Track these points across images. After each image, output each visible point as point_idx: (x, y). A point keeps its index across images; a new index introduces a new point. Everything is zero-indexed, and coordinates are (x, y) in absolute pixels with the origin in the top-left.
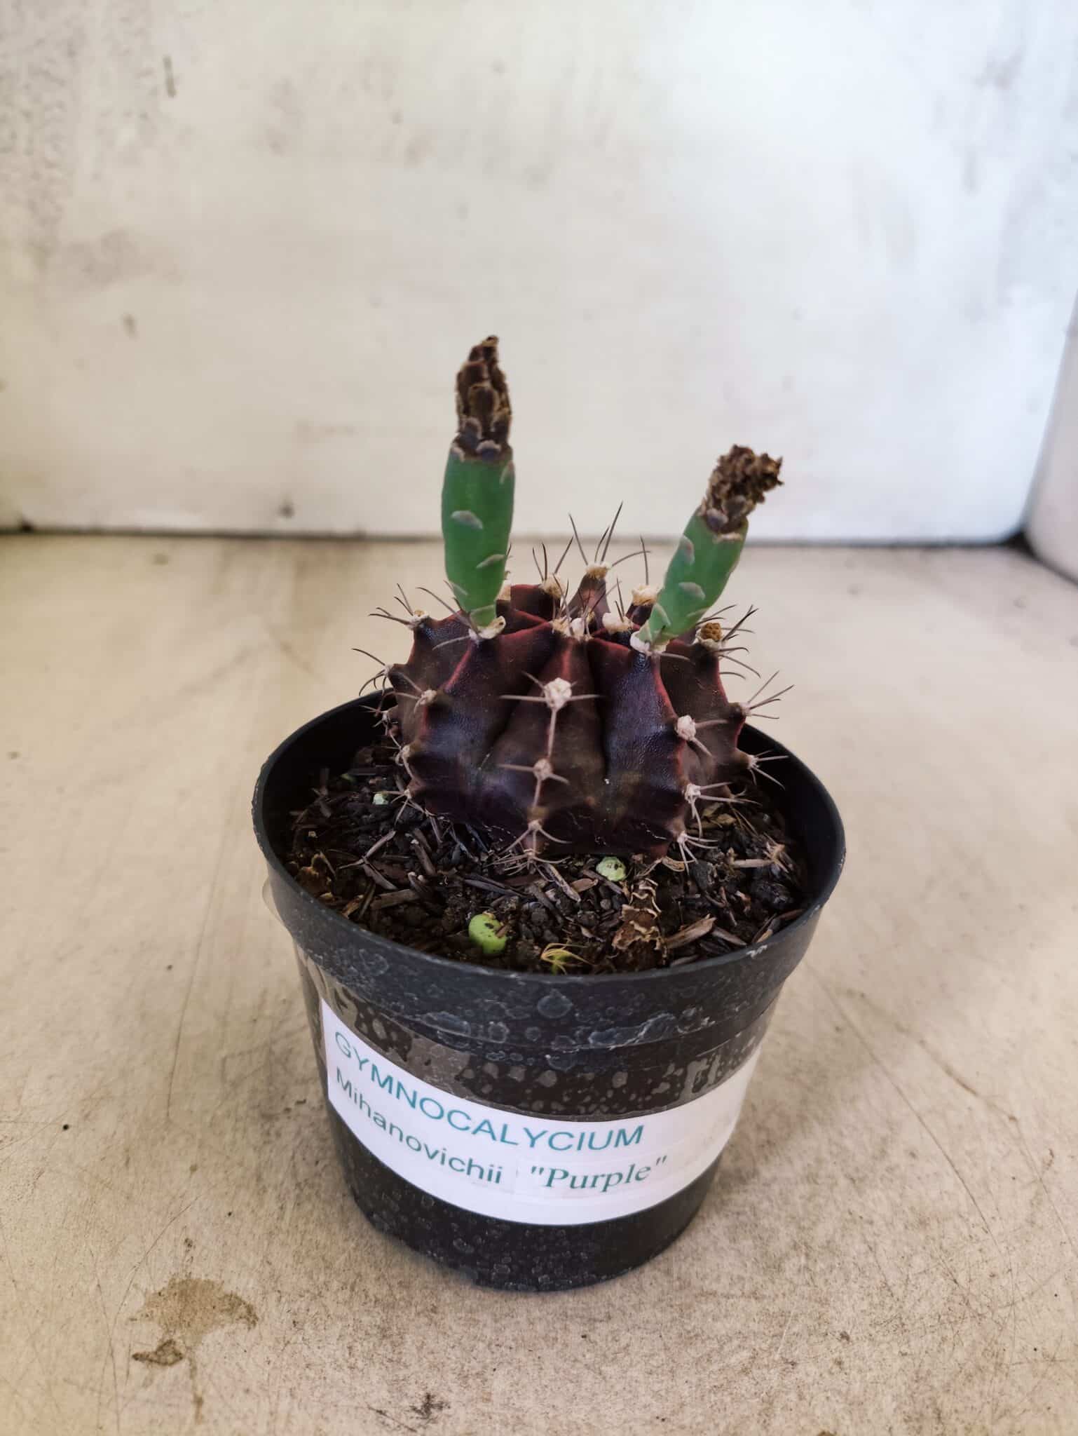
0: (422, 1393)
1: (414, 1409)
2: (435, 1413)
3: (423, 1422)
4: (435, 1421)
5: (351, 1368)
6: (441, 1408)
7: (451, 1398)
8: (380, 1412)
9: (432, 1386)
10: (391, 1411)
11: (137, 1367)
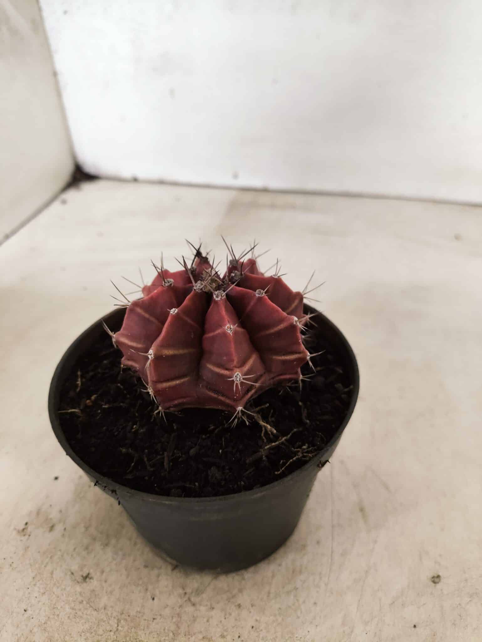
0: (87, 572)
1: (82, 576)
2: (88, 580)
3: (83, 581)
4: (86, 582)
5: (72, 555)
6: (91, 578)
7: (95, 578)
8: (72, 574)
9: (91, 571)
10: (75, 574)
11: (15, 533)
